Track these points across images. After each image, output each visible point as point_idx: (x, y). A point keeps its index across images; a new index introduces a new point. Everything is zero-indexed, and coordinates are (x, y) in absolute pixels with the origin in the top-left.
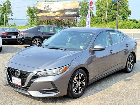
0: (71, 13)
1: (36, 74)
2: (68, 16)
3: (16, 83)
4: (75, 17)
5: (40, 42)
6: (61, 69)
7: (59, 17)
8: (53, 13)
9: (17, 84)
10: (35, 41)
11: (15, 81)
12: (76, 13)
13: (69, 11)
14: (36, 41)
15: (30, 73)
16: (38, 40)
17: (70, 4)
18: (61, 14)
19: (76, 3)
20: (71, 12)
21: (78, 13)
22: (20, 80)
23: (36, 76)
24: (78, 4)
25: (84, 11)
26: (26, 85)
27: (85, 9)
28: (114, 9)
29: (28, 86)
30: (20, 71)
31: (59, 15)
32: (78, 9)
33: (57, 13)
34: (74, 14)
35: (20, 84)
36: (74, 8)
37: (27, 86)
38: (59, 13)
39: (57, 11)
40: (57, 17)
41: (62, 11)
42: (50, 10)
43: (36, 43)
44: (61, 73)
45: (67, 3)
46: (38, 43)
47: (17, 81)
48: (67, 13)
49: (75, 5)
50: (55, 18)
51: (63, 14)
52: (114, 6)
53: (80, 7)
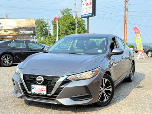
0: (26, 32)
1: (66, 79)
2: (24, 35)
3: (37, 93)
4: (31, 36)
5: (11, 59)
6: (93, 72)
7: (12, 36)
8: (5, 31)
9: (40, 92)
10: (4, 58)
11: (36, 90)
12: (32, 32)
13: (24, 29)
14: (6, 57)
15: (59, 77)
16: (8, 57)
17: (25, 22)
18: (15, 33)
19: (32, 22)
20: (27, 30)
21: (34, 32)
22: (45, 87)
23: (66, 80)
24: (34, 22)
25: (40, 30)
26: (53, 92)
27: (41, 27)
28: (72, 29)
29: (57, 93)
30: (44, 77)
31: (12, 33)
32: (34, 28)
33: (9, 32)
34: (30, 33)
35: (45, 93)
36: (29, 26)
37: (54, 94)
38: (12, 31)
39: (9, 30)
40: (9, 36)
41: (16, 30)
42: (1, 29)
43: (5, 61)
44: (94, 76)
45: (21, 21)
46: (9, 59)
47: (39, 89)
48: (21, 31)
49: (31, 23)
50: (7, 37)
51: (17, 33)
52: (72, 26)
53: (36, 26)
